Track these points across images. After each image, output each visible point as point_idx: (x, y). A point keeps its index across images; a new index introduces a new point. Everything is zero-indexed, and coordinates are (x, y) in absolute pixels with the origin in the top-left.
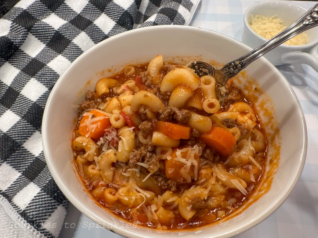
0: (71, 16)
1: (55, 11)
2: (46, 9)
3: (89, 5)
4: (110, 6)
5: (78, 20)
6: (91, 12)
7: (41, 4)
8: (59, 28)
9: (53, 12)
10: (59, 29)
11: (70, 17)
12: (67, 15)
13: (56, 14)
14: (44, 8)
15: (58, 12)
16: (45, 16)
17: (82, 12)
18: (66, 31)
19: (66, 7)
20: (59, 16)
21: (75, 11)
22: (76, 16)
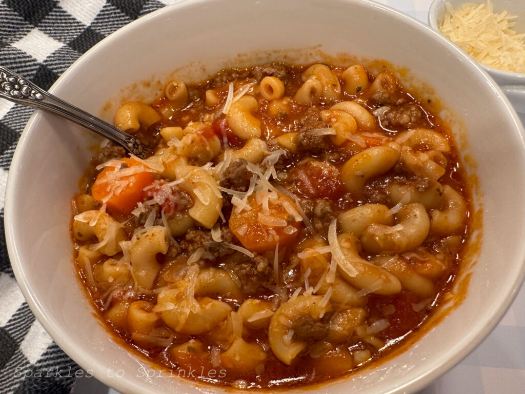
0: (73, 31)
1: (40, 24)
2: (21, 20)
3: (109, 8)
4: (149, 8)
5: (88, 39)
6: (113, 21)
7: (9, 11)
8: (45, 59)
9: (36, 26)
10: (46, 61)
11: (71, 34)
12: (64, 30)
13: (41, 30)
14: (17, 19)
15: (46, 25)
16: (19, 36)
17: (94, 23)
18: (60, 64)
19: (62, 14)
20: (48, 33)
21: (81, 22)
22: (82, 31)
